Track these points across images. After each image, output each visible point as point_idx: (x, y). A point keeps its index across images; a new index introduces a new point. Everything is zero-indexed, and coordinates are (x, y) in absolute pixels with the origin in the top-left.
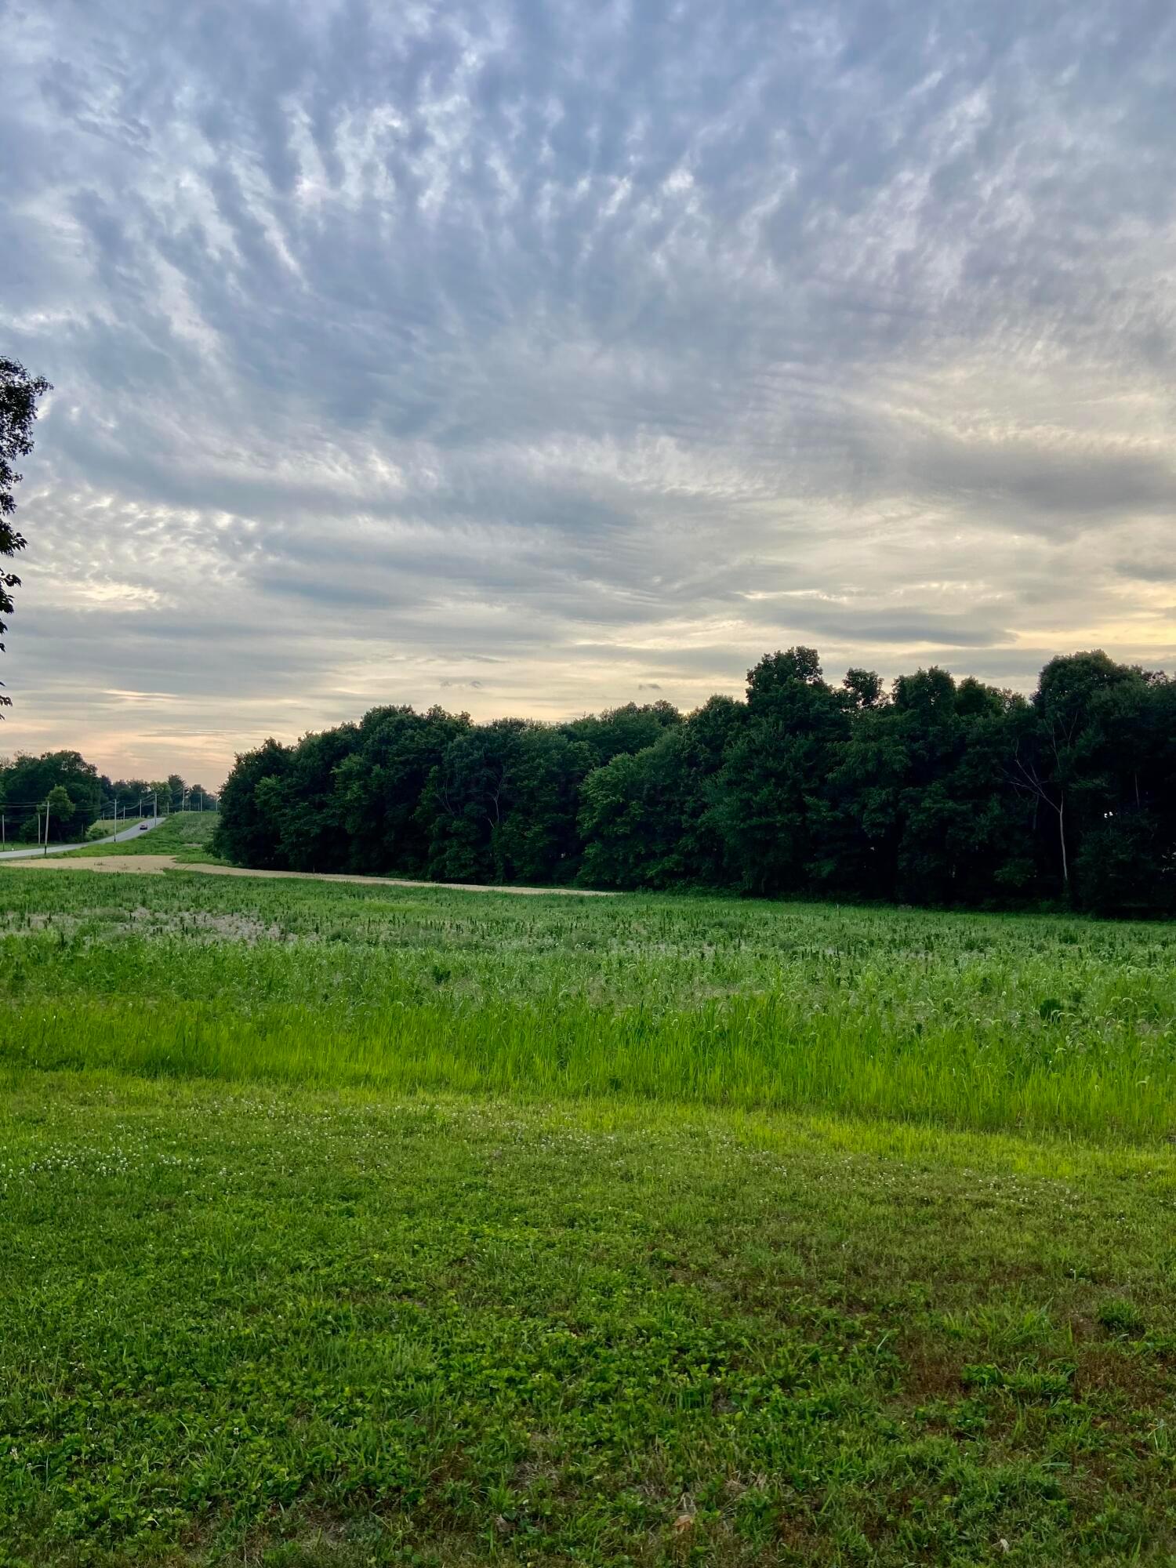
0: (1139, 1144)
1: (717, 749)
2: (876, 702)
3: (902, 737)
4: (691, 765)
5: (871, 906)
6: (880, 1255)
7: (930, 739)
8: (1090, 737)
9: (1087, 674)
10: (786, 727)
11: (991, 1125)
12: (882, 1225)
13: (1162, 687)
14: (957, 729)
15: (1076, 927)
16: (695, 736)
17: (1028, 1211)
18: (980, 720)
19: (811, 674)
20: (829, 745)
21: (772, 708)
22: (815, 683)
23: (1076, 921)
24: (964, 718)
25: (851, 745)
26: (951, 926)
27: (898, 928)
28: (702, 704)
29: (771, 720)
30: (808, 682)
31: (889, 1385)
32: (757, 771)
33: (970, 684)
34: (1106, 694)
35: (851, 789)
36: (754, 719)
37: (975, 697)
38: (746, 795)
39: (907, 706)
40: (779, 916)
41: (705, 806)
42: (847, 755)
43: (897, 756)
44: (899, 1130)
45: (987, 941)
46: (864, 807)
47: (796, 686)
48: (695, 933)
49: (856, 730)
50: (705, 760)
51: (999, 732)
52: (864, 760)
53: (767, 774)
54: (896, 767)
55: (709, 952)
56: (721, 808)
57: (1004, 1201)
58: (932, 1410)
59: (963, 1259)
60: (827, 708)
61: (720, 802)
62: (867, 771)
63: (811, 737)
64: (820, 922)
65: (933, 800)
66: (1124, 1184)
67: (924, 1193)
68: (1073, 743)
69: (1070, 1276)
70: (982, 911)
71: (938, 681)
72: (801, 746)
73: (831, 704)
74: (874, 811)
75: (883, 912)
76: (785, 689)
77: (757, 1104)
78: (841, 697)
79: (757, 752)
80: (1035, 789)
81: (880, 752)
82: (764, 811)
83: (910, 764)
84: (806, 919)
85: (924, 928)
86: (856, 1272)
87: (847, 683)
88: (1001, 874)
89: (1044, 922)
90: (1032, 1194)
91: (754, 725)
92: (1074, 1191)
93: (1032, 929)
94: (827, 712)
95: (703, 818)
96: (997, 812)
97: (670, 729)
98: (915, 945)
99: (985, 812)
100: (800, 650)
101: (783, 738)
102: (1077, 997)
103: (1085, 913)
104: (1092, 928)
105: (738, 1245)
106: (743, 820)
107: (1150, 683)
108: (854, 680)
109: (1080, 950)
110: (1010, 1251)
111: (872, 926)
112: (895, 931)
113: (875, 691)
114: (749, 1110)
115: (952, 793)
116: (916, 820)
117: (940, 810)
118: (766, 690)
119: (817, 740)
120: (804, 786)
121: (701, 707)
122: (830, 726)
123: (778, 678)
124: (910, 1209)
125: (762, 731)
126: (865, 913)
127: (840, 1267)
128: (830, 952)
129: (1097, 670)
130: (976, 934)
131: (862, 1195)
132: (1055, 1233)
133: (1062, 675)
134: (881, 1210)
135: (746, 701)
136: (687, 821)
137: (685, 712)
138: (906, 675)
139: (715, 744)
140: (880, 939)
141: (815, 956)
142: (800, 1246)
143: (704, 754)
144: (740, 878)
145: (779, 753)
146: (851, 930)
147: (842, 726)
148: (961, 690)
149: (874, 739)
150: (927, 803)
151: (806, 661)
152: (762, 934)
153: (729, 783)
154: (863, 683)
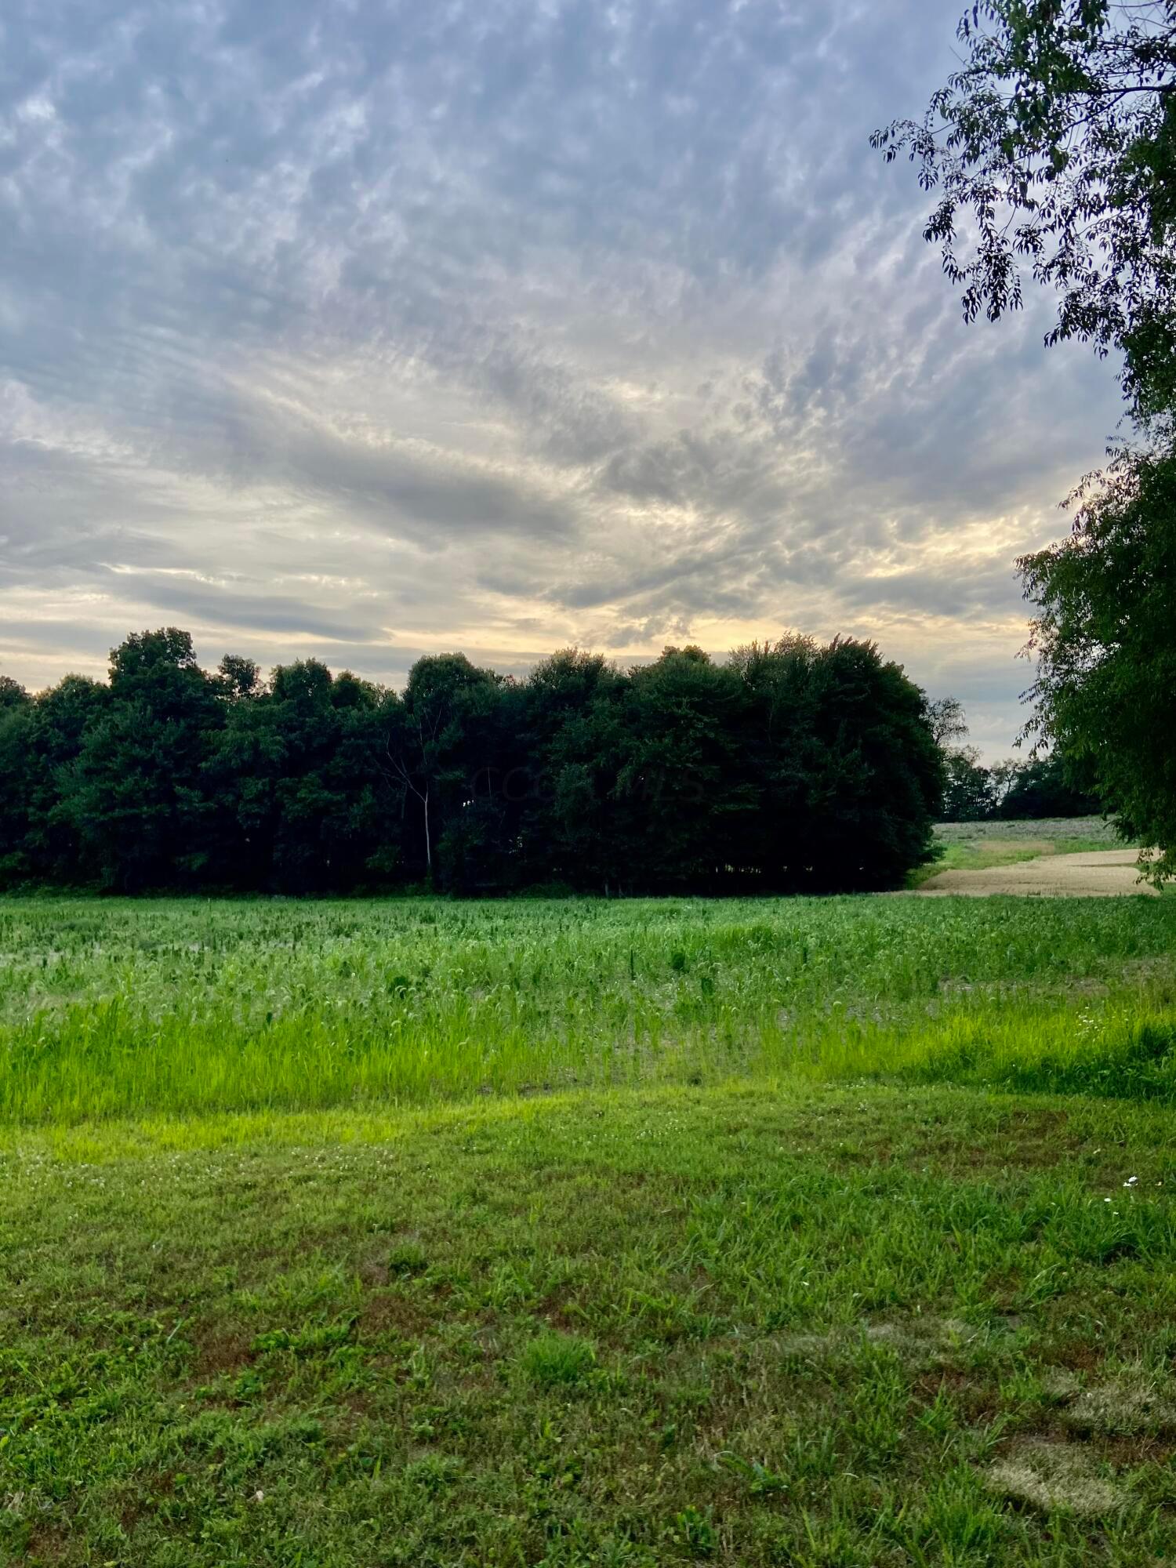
0: (455, 1100)
1: (73, 734)
2: (253, 691)
3: (279, 727)
4: (40, 752)
5: (244, 898)
6: (191, 1248)
7: (307, 729)
8: (451, 732)
9: (449, 673)
10: (155, 712)
11: (328, 1102)
12: (200, 1217)
13: (511, 690)
14: (333, 721)
15: (436, 907)
16: (46, 720)
17: (347, 1178)
18: (354, 712)
19: (183, 657)
20: (202, 733)
21: (139, 691)
22: (188, 666)
23: (437, 902)
24: (340, 710)
25: (226, 734)
26: (321, 913)
27: (270, 919)
28: (55, 684)
29: (137, 704)
30: (180, 666)
31: (176, 1374)
32: (120, 759)
33: (346, 678)
34: (465, 694)
35: (227, 778)
36: (118, 702)
37: (351, 691)
38: (109, 785)
39: (284, 696)
40: (142, 915)
41: (57, 797)
42: (221, 744)
43: (273, 744)
44: (236, 1120)
45: (355, 926)
46: (239, 797)
47: (166, 669)
48: (40, 939)
49: (232, 718)
50: (59, 745)
51: (371, 725)
52: (240, 750)
53: (133, 763)
54: (274, 757)
55: (54, 958)
56: (76, 799)
57: (325, 1172)
58: (215, 1387)
59: (274, 1234)
60: (200, 694)
61: (76, 792)
62: (242, 760)
63: (182, 723)
64: (188, 918)
65: (309, 791)
66: (436, 1138)
67: (249, 1178)
68: (437, 738)
69: (371, 1231)
70: (354, 897)
71: (316, 674)
72: (171, 733)
73: (205, 690)
74: (250, 801)
75: (256, 904)
76: (154, 672)
77: (85, 1116)
78: (216, 686)
79: (121, 739)
80: (405, 780)
81: (257, 742)
82: (128, 801)
83: (287, 754)
84: (173, 915)
85: (295, 918)
86: (163, 1270)
87: (224, 670)
88: (372, 861)
89: (408, 904)
90: (352, 1161)
91: (118, 709)
92: (392, 1151)
93: (397, 912)
94: (201, 699)
95: (54, 810)
96: (369, 801)
97: (14, 710)
98: (284, 935)
99: (358, 802)
100: (171, 631)
101: (152, 724)
102: (426, 972)
103: (445, 894)
104: (449, 908)
105: (35, 1268)
106: (104, 812)
107: (502, 685)
108: (229, 666)
109: (436, 929)
110: (322, 1219)
111: (243, 918)
112: (266, 922)
113: (252, 679)
114: (73, 1124)
115: (328, 783)
116: (292, 810)
117: (315, 800)
118: (132, 671)
119: (189, 727)
120: (174, 775)
121: (54, 687)
122: (203, 712)
123: (145, 660)
124: (231, 1197)
125: (127, 715)
126: (238, 906)
127: (147, 1269)
128: (196, 948)
129: (458, 670)
130: (346, 919)
131: (184, 1192)
132: (366, 1194)
133: (429, 674)
134: (199, 1203)
135: (109, 683)
136: (34, 814)
137: (34, 690)
138: (283, 665)
139: (72, 727)
140: (250, 932)
141: (177, 953)
142: (106, 1257)
143: (57, 738)
144: (99, 875)
145: (146, 741)
146: (220, 925)
147: (217, 714)
148: (339, 683)
149: (252, 728)
150: (302, 794)
151: (179, 642)
152: (120, 934)
153: (88, 772)
154: (241, 672)
